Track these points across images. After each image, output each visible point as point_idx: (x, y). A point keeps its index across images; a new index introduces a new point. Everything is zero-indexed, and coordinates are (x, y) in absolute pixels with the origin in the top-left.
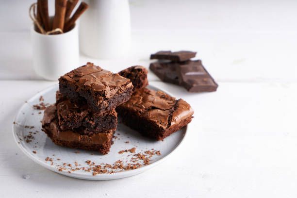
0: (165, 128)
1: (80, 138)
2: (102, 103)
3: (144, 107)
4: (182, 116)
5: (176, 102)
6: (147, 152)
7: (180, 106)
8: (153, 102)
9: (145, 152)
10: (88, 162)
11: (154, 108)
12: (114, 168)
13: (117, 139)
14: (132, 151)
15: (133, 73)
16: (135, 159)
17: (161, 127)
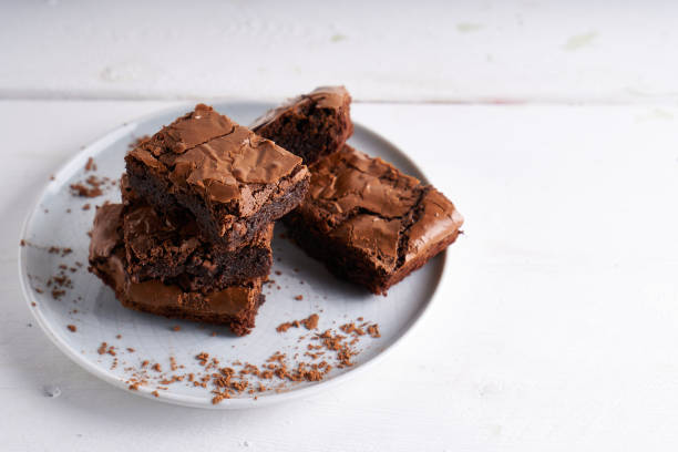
0: (389, 270)
1: (180, 301)
2: (231, 229)
3: (340, 210)
4: (432, 237)
5: (417, 194)
6: (347, 328)
7: (428, 207)
8: (362, 196)
9: (343, 328)
10: (202, 358)
11: (364, 212)
12: (264, 376)
13: (274, 287)
14: (310, 323)
15: (311, 118)
16: (317, 348)
17: (380, 267)
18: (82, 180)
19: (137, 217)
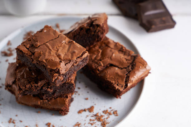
0: (121, 90)
1: (39, 103)
2: (57, 79)
3: (103, 65)
4: (138, 76)
5: (133, 58)
6: (105, 112)
7: (137, 64)
8: (111, 59)
9: (103, 112)
10: (48, 125)
11: (112, 65)
13: (77, 94)
14: (91, 109)
15: (91, 28)
16: (93, 120)
17: (118, 89)
18: (6, 49)
19: (21, 72)
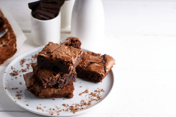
0: (103, 74)
1: (56, 92)
2: (71, 68)
3: (86, 64)
6: (96, 91)
7: (107, 58)
8: (90, 60)
10: (64, 105)
11: (91, 63)
12: (82, 106)
14: (86, 91)
15: (73, 43)
16: (91, 97)
17: (101, 74)
